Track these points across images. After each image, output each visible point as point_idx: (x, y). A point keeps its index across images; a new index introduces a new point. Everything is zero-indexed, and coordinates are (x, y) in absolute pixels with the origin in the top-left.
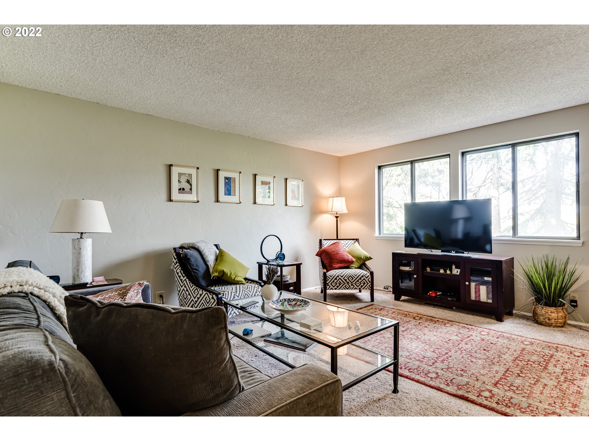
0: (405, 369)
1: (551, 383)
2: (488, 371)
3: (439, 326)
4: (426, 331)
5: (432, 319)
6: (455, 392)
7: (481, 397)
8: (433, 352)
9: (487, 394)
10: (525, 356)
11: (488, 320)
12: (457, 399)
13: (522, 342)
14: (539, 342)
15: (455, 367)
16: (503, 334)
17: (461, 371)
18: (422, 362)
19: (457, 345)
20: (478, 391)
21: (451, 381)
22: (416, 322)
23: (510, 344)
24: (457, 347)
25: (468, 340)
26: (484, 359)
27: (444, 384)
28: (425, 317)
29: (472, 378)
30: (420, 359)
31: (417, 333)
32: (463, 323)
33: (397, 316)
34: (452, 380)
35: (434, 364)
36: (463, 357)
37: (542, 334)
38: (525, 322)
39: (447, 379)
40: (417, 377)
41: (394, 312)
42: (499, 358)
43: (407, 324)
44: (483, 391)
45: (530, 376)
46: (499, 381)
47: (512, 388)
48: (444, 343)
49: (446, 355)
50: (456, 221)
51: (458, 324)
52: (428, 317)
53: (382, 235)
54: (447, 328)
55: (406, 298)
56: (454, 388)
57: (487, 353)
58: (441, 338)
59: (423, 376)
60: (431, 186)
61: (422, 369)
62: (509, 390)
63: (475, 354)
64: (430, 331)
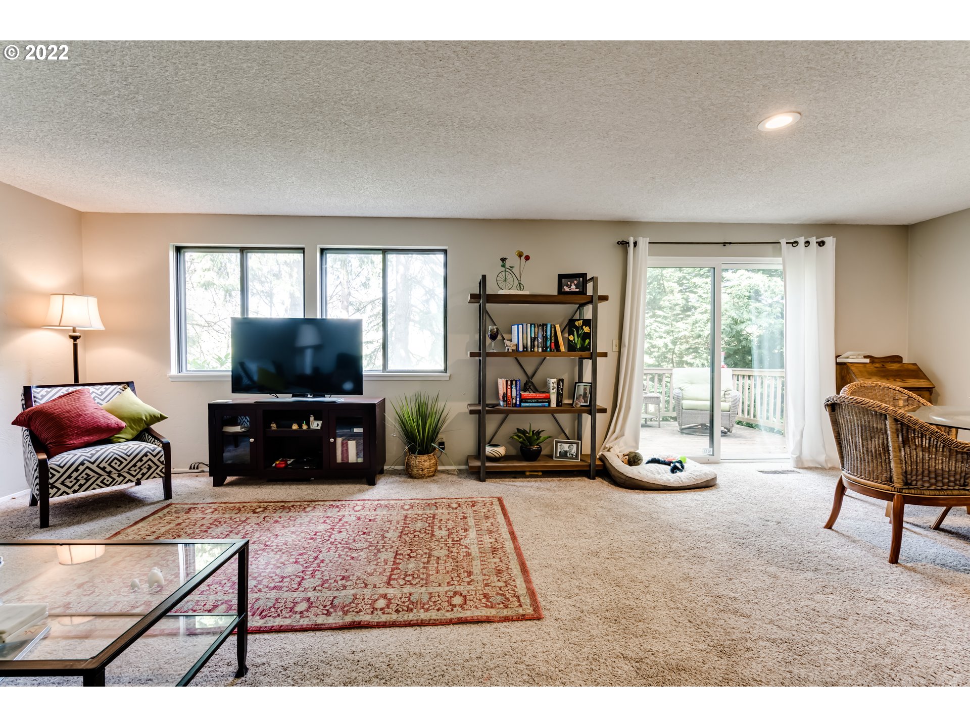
0: (253, 615)
1: (443, 553)
2: (376, 565)
3: (297, 513)
4: (278, 528)
5: (283, 506)
6: (341, 621)
7: (376, 612)
8: (296, 562)
9: (381, 603)
10: (410, 525)
11: (358, 487)
12: (346, 631)
13: (402, 507)
14: (418, 501)
15: (331, 577)
16: (380, 502)
17: (342, 580)
18: (281, 588)
19: (327, 538)
20: (370, 604)
21: (331, 604)
22: (258, 517)
23: (391, 515)
24: (329, 542)
25: (341, 525)
26: (366, 548)
27: (323, 614)
28: (271, 504)
29: (359, 586)
30: (276, 585)
31: (263, 538)
32: (329, 501)
33: (222, 516)
34: (333, 601)
35: (300, 584)
36: (340, 555)
37: (418, 491)
38: (397, 478)
39: (324, 604)
40: (278, 622)
41: (216, 510)
42: (383, 539)
43: (244, 526)
44: (377, 600)
45: (421, 552)
46: (391, 575)
47: (407, 579)
48: (309, 541)
49: (316, 562)
50: (302, 350)
51: (322, 503)
52: (276, 504)
53: (184, 373)
54: (308, 514)
55: (234, 478)
56: (339, 614)
57: (369, 537)
58: (303, 535)
59: (287, 615)
60: (258, 296)
61: (283, 602)
62: (405, 584)
63: (354, 544)
64: (284, 527)
